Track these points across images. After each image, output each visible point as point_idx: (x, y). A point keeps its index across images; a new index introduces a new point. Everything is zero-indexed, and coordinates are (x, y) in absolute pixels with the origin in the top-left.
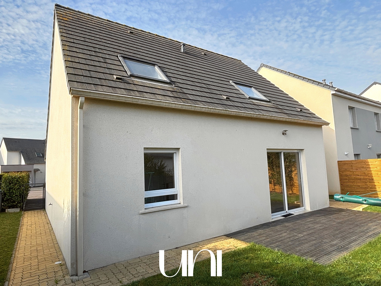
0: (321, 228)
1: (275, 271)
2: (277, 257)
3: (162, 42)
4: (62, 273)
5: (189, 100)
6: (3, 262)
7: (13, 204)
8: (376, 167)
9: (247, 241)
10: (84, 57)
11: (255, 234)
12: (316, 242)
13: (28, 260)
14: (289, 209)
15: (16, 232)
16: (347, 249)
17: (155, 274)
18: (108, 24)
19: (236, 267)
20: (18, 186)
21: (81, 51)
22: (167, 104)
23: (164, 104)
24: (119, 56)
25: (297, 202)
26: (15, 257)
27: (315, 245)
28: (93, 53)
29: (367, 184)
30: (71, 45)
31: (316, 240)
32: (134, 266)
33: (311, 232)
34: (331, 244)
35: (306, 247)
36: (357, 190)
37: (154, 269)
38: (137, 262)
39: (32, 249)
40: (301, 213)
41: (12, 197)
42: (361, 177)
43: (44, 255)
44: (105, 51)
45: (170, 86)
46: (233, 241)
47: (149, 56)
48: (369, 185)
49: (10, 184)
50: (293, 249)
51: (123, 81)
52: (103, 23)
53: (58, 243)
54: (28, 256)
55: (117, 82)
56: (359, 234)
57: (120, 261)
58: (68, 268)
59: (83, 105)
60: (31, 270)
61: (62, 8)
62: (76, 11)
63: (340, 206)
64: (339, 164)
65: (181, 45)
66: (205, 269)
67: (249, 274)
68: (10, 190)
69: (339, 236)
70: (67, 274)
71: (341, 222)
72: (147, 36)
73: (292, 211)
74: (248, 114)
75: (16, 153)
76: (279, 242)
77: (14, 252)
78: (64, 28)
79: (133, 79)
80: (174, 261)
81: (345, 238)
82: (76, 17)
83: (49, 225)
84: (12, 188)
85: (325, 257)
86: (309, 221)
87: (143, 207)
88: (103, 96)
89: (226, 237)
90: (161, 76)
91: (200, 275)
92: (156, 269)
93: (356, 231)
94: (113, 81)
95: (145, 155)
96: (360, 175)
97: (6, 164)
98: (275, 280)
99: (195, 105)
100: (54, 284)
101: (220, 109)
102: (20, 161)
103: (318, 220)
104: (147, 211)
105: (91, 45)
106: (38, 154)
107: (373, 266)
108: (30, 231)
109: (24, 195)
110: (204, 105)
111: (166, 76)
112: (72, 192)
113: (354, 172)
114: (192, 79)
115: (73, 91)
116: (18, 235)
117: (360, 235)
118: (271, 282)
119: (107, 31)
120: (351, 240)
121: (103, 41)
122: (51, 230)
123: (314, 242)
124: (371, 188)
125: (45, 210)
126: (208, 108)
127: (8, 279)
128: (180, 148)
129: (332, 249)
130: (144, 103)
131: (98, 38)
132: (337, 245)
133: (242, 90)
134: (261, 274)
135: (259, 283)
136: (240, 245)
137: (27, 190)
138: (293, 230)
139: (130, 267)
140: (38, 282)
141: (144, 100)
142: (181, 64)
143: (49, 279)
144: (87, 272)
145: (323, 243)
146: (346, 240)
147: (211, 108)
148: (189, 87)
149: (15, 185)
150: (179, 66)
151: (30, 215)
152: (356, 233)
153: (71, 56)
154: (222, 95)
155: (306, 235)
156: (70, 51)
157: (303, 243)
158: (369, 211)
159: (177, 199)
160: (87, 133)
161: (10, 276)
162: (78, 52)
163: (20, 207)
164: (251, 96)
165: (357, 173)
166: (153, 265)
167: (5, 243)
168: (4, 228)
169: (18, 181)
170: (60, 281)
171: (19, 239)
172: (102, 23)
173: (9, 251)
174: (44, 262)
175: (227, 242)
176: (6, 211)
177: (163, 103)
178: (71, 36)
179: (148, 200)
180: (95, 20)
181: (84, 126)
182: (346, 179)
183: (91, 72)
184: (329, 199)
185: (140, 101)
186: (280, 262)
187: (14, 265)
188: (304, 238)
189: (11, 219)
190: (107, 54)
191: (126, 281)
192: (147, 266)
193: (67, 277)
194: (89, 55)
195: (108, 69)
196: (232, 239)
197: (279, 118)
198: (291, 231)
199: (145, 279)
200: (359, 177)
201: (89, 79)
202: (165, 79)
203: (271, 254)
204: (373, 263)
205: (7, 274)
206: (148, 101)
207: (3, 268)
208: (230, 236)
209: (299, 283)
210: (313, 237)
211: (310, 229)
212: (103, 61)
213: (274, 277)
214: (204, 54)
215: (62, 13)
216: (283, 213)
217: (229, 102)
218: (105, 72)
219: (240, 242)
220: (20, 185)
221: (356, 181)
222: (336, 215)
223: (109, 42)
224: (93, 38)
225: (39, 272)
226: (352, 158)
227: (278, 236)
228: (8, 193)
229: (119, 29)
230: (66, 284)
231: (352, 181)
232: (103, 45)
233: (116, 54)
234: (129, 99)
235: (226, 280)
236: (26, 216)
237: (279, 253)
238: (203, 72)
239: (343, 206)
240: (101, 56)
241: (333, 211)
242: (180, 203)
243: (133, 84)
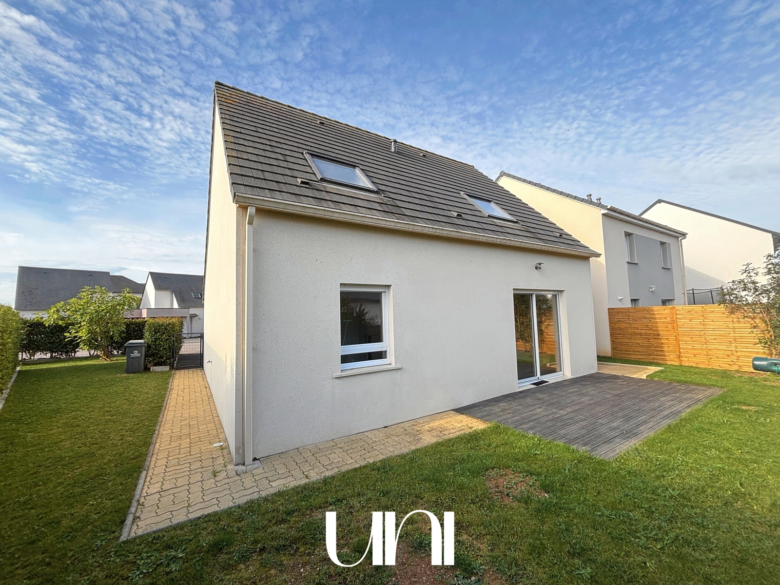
0: (591, 402)
1: (533, 465)
2: (534, 444)
3: (364, 137)
4: (223, 460)
5: (404, 217)
6: (142, 441)
7: (160, 360)
8: (665, 318)
9: (485, 418)
10: (255, 153)
11: (496, 409)
12: (586, 423)
13: (177, 439)
14: (541, 375)
15: (162, 399)
16: (636, 434)
17: (356, 466)
18: (289, 111)
19: (475, 458)
20: (166, 336)
21: (251, 144)
22: (374, 221)
23: (370, 220)
24: (304, 153)
25: (550, 365)
26: (158, 435)
27: (586, 427)
28: (269, 148)
29: (651, 341)
30: (237, 136)
31: (585, 420)
32: (327, 453)
33: (577, 407)
34: (610, 427)
35: (573, 430)
36: (635, 350)
37: (354, 458)
38: (330, 447)
39: (183, 423)
40: (559, 380)
41: (159, 351)
42: (642, 331)
43: (199, 433)
44: (285, 145)
45: (378, 197)
46: (466, 419)
47: (347, 154)
48: (653, 343)
49: (156, 333)
50: (555, 433)
51: (311, 186)
52: (282, 109)
53: (218, 416)
54: (176, 433)
55: (302, 188)
56: (649, 413)
57: (306, 444)
58: (232, 453)
59: (253, 219)
60: (180, 454)
61: (226, 88)
62: (245, 92)
63: (613, 371)
64: (609, 312)
65: (391, 142)
66: (430, 460)
67: (495, 470)
68: (156, 342)
69: (620, 414)
70: (231, 462)
71: (619, 394)
72: (343, 128)
73: (545, 378)
74: (488, 239)
75: (166, 292)
76: (534, 422)
77: (157, 428)
78: (227, 112)
79: (325, 184)
80: (382, 447)
81: (629, 418)
82: (245, 100)
83: (207, 389)
84: (159, 338)
85: (605, 446)
86: (572, 393)
87: (339, 368)
88: (282, 206)
89: (455, 413)
90: (364, 181)
91: (422, 469)
92: (357, 457)
93: (644, 409)
94: (296, 186)
95: (342, 294)
96: (639, 328)
97: (153, 306)
98: (535, 480)
99: (414, 223)
100: (211, 477)
101: (448, 231)
102: (172, 304)
103: (584, 391)
104: (344, 374)
105: (265, 137)
106: (195, 294)
107: (683, 463)
108: (182, 398)
109: (174, 349)
110: (427, 223)
111: (372, 182)
112: (237, 346)
113: (632, 324)
114: (408, 188)
115: (238, 197)
116: (165, 403)
117: (652, 415)
118: (531, 483)
119: (288, 119)
120: (639, 421)
121: (282, 132)
122: (209, 397)
123: (584, 423)
124: (656, 347)
125: (203, 369)
126: (433, 228)
127: (146, 468)
128: (391, 285)
129: (614, 434)
130: (341, 218)
131: (275, 128)
132: (620, 428)
133: (478, 204)
134: (514, 471)
135: (513, 485)
136: (477, 424)
137: (179, 340)
138: (550, 404)
139: (320, 455)
140: (189, 474)
141: (341, 214)
142: (391, 167)
143: (205, 469)
144: (258, 459)
145: (597, 425)
146: (631, 422)
147: (437, 227)
148: (404, 198)
149: (163, 335)
150: (389, 170)
151: (182, 376)
152: (644, 410)
153: (236, 150)
154: (450, 211)
155: (571, 412)
156: (235, 143)
157: (567, 423)
158: (656, 379)
159: (386, 358)
160: (259, 261)
161: (150, 463)
162: (246, 146)
163: (169, 365)
164: (491, 214)
165: (635, 326)
166: (352, 451)
167: (146, 414)
168: (147, 393)
169: (167, 329)
170: (219, 472)
171: (165, 408)
172: (280, 110)
173: (151, 426)
174: (198, 443)
175: (457, 421)
176: (151, 370)
177: (368, 219)
178: (237, 124)
179: (345, 359)
180: (271, 105)
181: (253, 249)
182: (620, 334)
183: (265, 172)
184: (598, 361)
185: (335, 215)
186: (539, 453)
187: (157, 446)
188: (568, 416)
189: (156, 381)
190: (288, 150)
191: (315, 476)
192: (345, 453)
193: (230, 467)
194: (262, 151)
195: (290, 170)
196: (464, 416)
197: (532, 245)
198: (547, 405)
199: (343, 473)
200: (639, 330)
201: (261, 182)
202: (369, 185)
203: (524, 439)
204: (681, 458)
205: (145, 459)
206: (347, 215)
207: (141, 450)
208: (460, 411)
209: (573, 487)
210: (581, 415)
211: (574, 403)
212: (283, 159)
213: (534, 476)
214: (423, 155)
215: (224, 93)
216: (534, 380)
217: (461, 221)
218: (285, 173)
219: (476, 420)
220: (170, 335)
221: (635, 336)
222: (609, 384)
223: (291, 134)
224: (268, 128)
225: (190, 457)
226: (628, 304)
227: (530, 413)
228: (153, 345)
229: (305, 119)
230: (228, 478)
231: (628, 336)
232: (282, 138)
233: (301, 151)
234: (320, 212)
235: (461, 478)
236: (177, 376)
237: (536, 439)
238: (422, 179)
239: (617, 371)
240: (280, 152)
241: (604, 378)
242: (390, 364)
243: (326, 192)
